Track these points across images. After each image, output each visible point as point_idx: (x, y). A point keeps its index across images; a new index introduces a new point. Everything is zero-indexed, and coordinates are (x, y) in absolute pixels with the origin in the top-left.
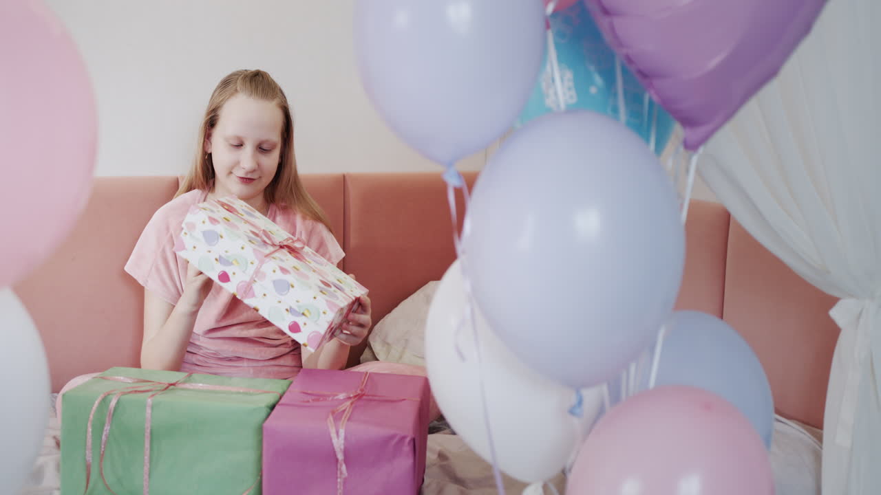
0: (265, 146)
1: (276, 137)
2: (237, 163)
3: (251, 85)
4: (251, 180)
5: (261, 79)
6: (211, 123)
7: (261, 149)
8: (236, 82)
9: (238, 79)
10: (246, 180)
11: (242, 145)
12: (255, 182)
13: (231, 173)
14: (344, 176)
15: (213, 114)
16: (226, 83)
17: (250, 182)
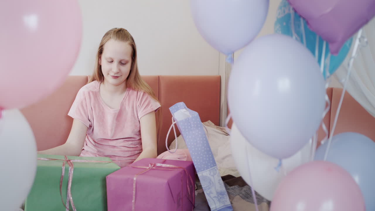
0: (123, 62)
1: (128, 58)
2: (111, 70)
3: (117, 36)
4: (117, 77)
5: (122, 32)
6: (101, 52)
7: (122, 63)
8: (111, 34)
9: (111, 33)
10: (116, 77)
11: (113, 62)
12: (119, 78)
13: (108, 74)
14: (159, 77)
15: (101, 48)
16: (107, 34)
17: (117, 78)
